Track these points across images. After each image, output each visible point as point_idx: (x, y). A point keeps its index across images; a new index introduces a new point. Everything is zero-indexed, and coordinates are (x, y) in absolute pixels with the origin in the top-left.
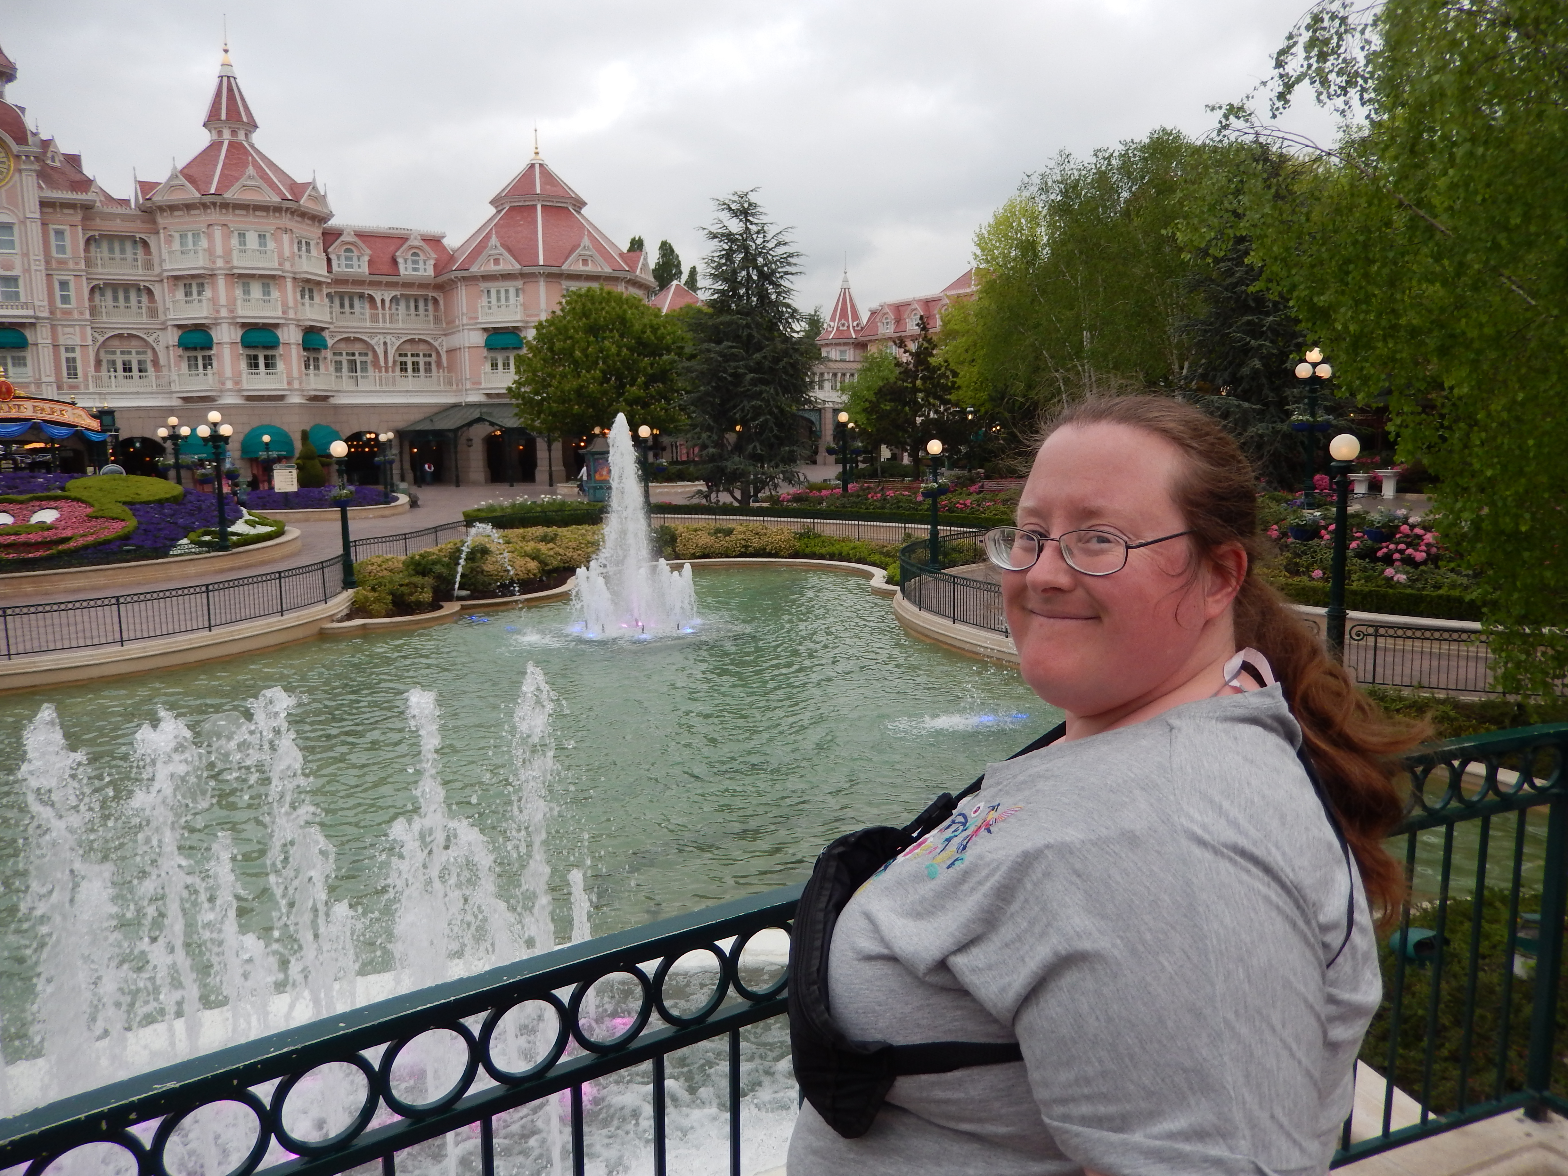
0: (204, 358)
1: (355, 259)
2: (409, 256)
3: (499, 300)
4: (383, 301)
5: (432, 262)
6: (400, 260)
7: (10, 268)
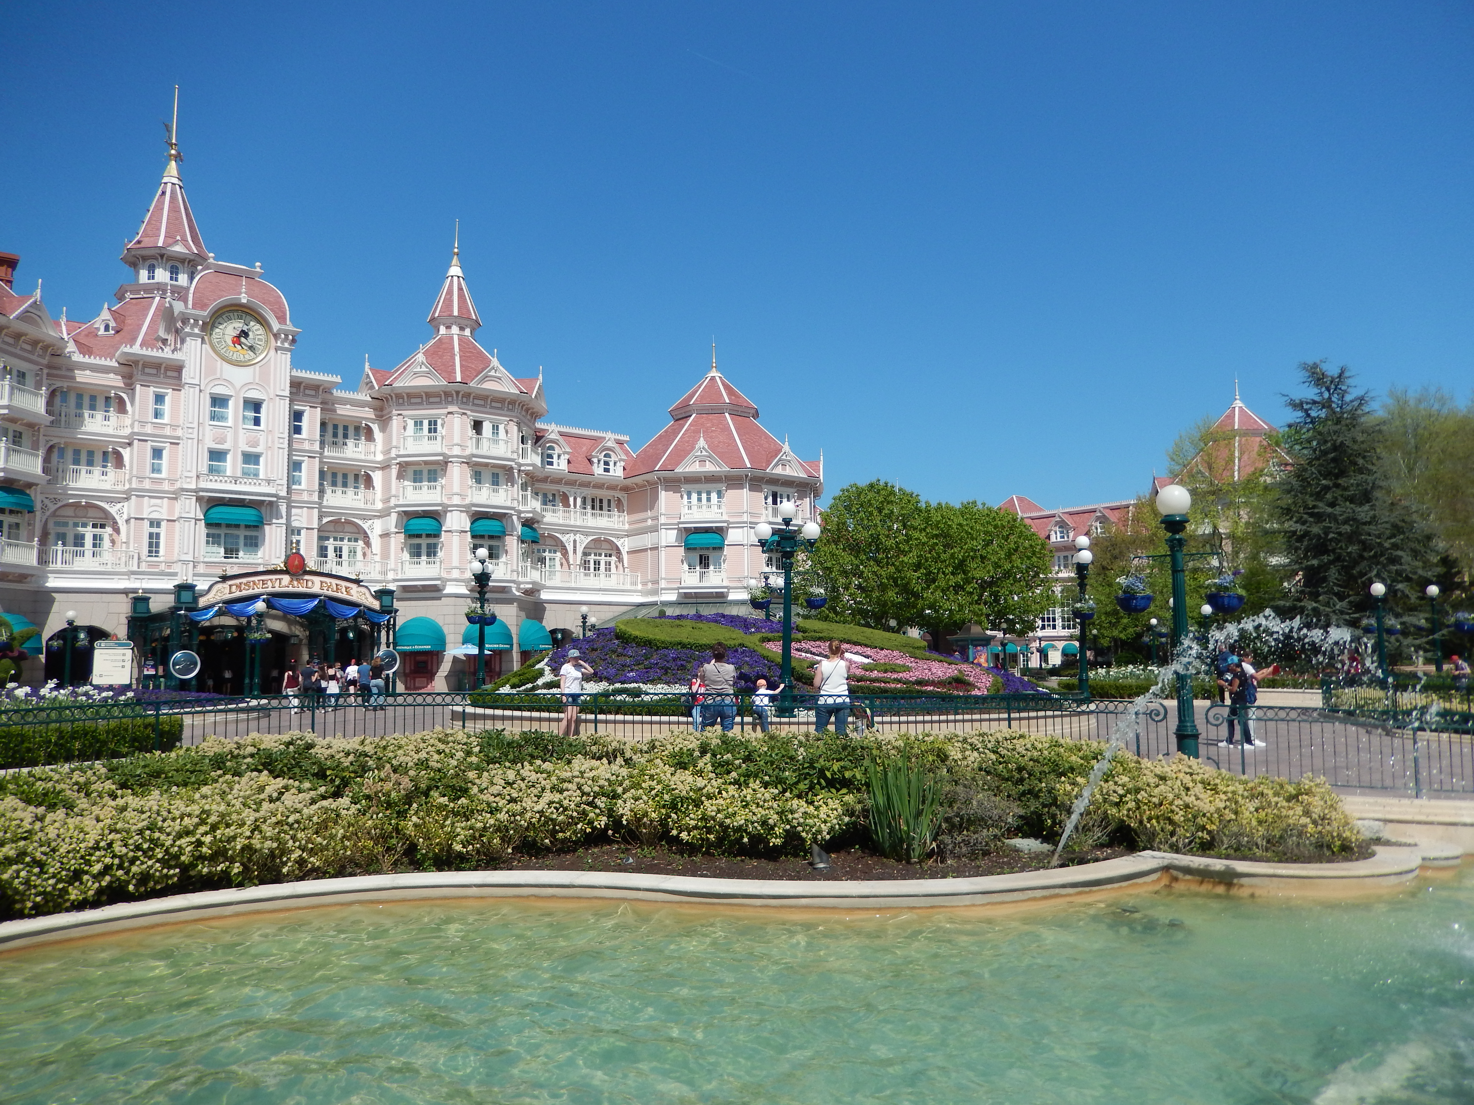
0: (429, 546)
1: (555, 457)
2: (602, 456)
3: (700, 500)
4: (575, 499)
5: (623, 464)
6: (595, 460)
7: (256, 444)
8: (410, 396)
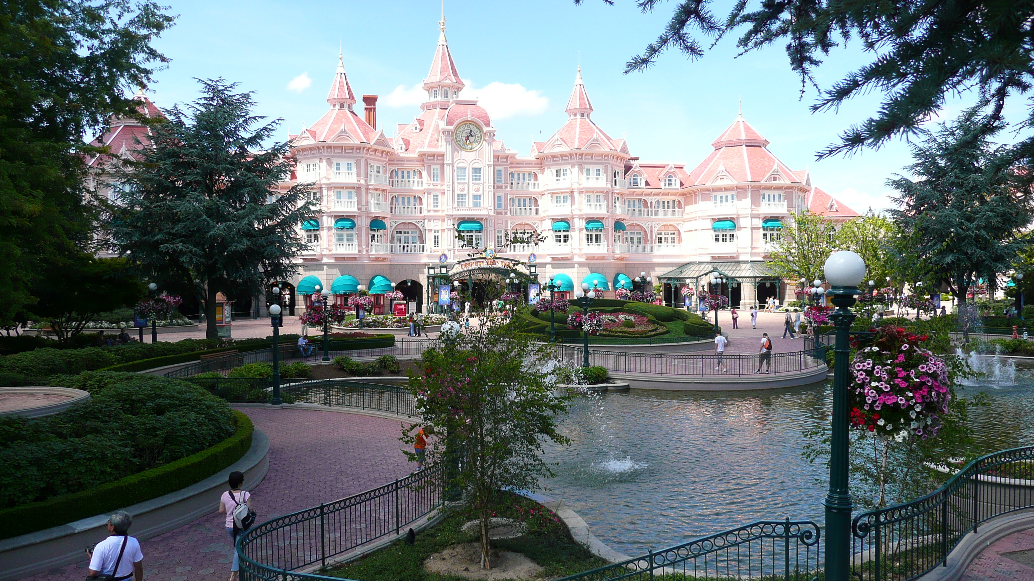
0: (565, 236)
1: (638, 180)
3: (721, 201)
4: (651, 203)
5: (679, 180)
6: (662, 180)
7: (478, 190)
8: (553, 157)
